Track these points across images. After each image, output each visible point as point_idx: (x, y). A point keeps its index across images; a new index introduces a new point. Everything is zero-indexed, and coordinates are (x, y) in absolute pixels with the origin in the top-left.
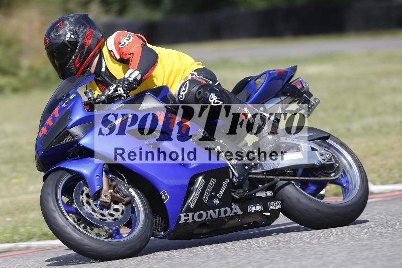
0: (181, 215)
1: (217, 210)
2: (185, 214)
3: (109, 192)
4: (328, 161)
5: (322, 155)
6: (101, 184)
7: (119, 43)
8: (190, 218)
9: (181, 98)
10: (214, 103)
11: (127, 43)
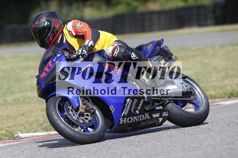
0: (121, 119)
1: (138, 117)
2: (122, 119)
3: (84, 107)
4: (189, 90)
5: (186, 86)
6: (79, 103)
7: (75, 27)
8: (125, 121)
9: (115, 55)
10: (134, 58)
11: (80, 27)
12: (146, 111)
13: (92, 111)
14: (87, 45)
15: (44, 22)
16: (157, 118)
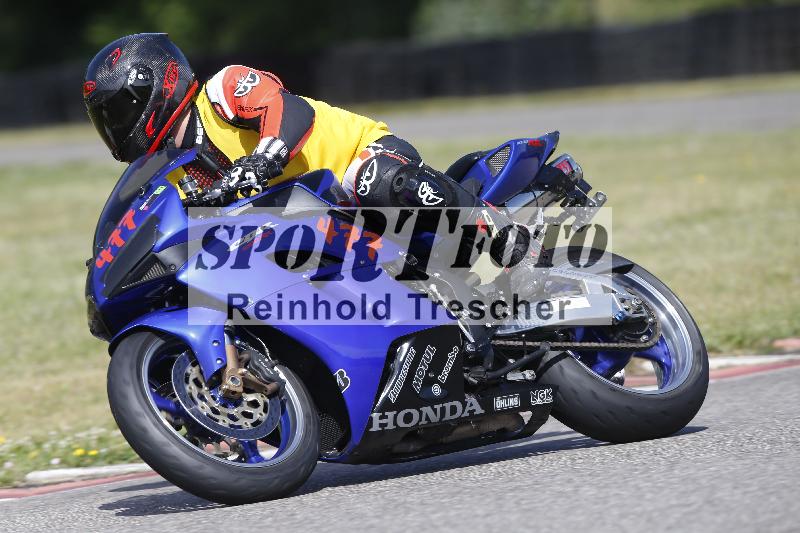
0: (374, 415)
1: (438, 407)
2: (381, 414)
3: (239, 372)
4: (635, 313)
5: (623, 301)
6: (223, 357)
7: (233, 89)
8: (389, 421)
9: (363, 192)
10: (430, 202)
11: (250, 89)
12: (470, 389)
13: (271, 387)
14: (262, 157)
15: (128, 72)
16: (514, 412)
